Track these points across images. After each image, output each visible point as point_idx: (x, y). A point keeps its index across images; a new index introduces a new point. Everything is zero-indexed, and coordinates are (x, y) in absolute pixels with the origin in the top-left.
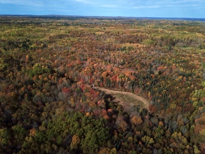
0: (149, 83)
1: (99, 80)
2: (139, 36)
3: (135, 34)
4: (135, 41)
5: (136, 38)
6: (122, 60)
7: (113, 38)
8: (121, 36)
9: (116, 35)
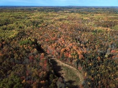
0: (90, 64)
1: (57, 54)
2: (113, 22)
3: (111, 20)
4: (108, 26)
5: (110, 23)
6: (87, 40)
7: (94, 22)
8: (100, 21)
9: (97, 20)
